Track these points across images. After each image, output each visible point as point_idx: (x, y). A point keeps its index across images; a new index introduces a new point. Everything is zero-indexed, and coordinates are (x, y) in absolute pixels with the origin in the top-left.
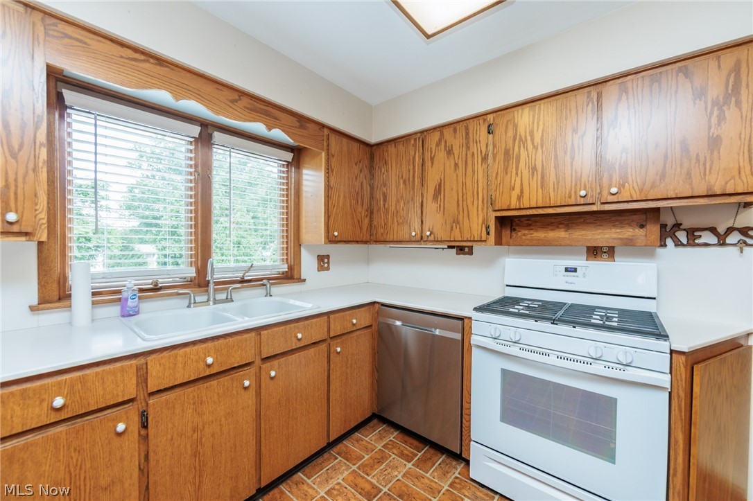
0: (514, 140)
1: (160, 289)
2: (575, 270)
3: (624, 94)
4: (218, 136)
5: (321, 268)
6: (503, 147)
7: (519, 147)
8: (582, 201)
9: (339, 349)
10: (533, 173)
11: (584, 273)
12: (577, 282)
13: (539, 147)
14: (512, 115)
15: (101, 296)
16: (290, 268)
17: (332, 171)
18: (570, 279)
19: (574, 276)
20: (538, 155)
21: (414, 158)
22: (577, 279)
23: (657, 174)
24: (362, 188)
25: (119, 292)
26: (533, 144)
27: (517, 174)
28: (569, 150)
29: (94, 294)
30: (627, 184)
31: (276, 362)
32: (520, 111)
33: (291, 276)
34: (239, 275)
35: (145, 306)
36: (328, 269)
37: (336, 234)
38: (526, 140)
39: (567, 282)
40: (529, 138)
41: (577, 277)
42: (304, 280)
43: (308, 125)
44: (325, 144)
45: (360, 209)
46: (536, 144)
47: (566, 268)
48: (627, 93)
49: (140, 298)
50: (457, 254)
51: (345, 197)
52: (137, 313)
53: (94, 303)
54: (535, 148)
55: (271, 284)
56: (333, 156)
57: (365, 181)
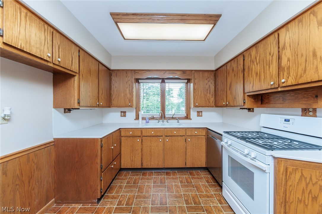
0: (251, 62)
1: (154, 118)
2: (288, 121)
3: (288, 32)
4: (166, 81)
5: (198, 116)
6: (248, 66)
7: (252, 65)
8: (273, 87)
9: (189, 140)
10: (257, 75)
11: (293, 123)
12: (289, 127)
13: (258, 64)
14: (250, 51)
15: (143, 119)
16: (187, 115)
17: (196, 84)
18: (286, 125)
19: (288, 124)
20: (258, 67)
21: (224, 73)
22: (289, 125)
23: (302, 70)
24: (209, 87)
25: (146, 118)
26: (256, 62)
27: (252, 76)
28: (268, 63)
29: (142, 118)
30: (290, 77)
31: (169, 138)
32: (252, 49)
33: (187, 117)
34: (171, 116)
35: (150, 121)
36: (201, 116)
37: (197, 104)
38: (254, 61)
39: (284, 127)
40: (255, 60)
41: (290, 124)
42: (191, 119)
43: (186, 72)
44: (193, 76)
45: (209, 95)
46: (257, 62)
47: (285, 120)
48: (288, 31)
49: (149, 119)
50: (248, 112)
51: (201, 91)
52: (148, 122)
53: (142, 120)
54: (257, 64)
55: (179, 119)
56: (196, 79)
57: (211, 85)
